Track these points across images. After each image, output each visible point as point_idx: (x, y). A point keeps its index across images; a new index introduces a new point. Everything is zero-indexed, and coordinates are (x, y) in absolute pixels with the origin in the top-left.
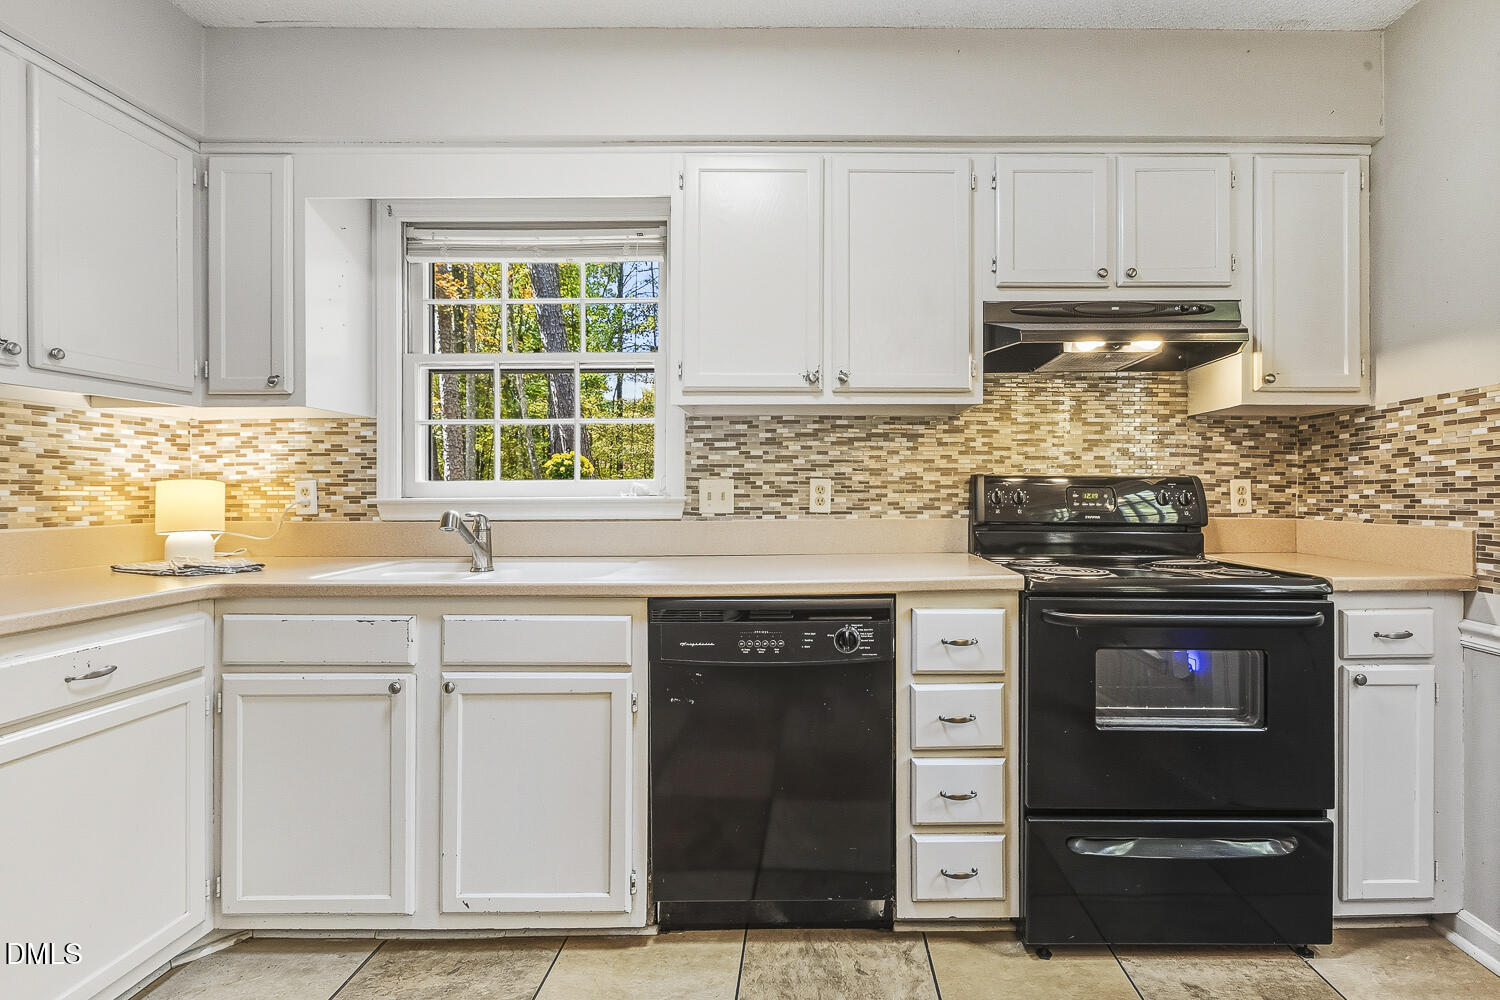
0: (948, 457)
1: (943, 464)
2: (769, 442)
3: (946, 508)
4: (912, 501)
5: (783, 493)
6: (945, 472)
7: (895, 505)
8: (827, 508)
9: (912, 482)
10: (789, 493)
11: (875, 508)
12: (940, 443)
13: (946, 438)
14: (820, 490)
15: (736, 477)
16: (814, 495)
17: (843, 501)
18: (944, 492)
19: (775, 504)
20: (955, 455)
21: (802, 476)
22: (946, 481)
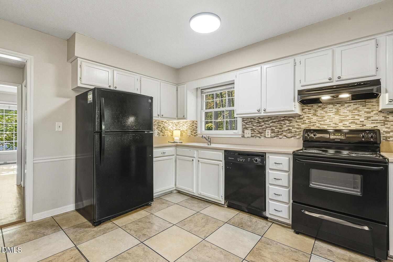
0: (299, 125)
1: (297, 127)
2: (257, 123)
3: (298, 137)
4: (289, 135)
5: (260, 133)
6: (298, 128)
7: (285, 136)
8: (269, 136)
9: (289, 131)
10: (262, 133)
11: (280, 136)
12: (297, 122)
13: (298, 121)
14: (268, 132)
15: (251, 130)
16: (267, 134)
17: (273, 134)
18: (297, 133)
19: (259, 135)
20: (300, 124)
21: (264, 129)
22: (298, 130)
